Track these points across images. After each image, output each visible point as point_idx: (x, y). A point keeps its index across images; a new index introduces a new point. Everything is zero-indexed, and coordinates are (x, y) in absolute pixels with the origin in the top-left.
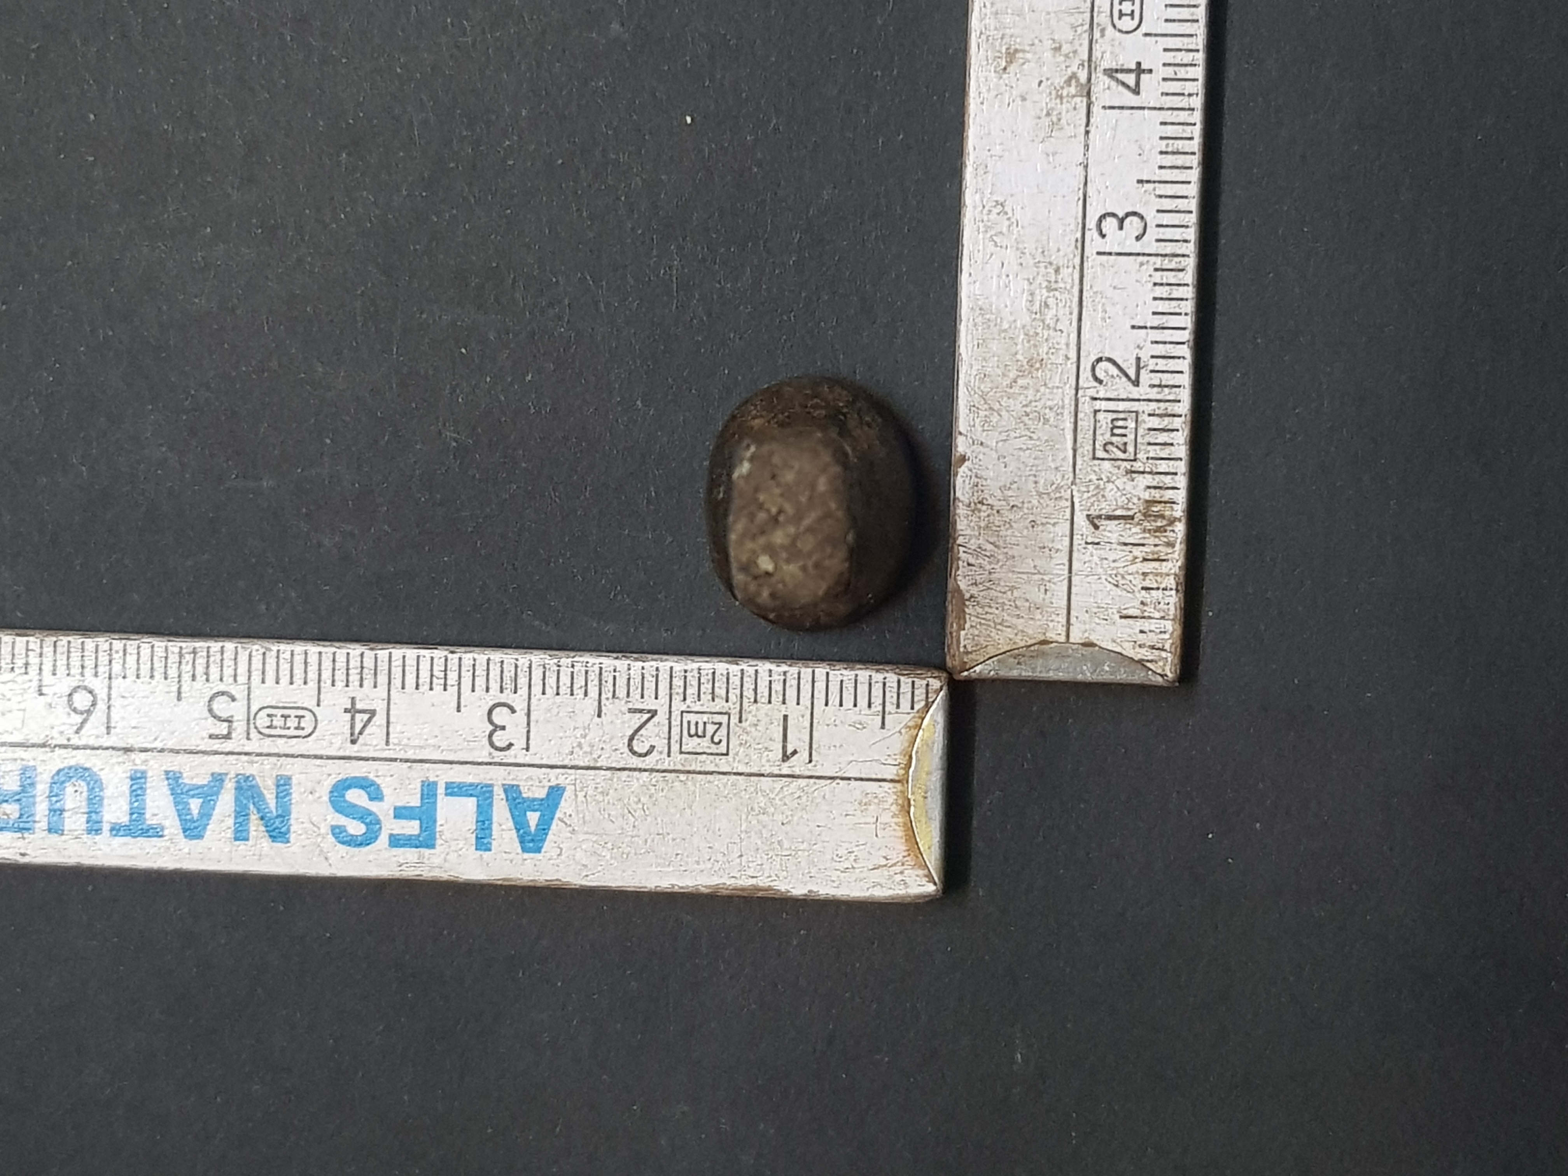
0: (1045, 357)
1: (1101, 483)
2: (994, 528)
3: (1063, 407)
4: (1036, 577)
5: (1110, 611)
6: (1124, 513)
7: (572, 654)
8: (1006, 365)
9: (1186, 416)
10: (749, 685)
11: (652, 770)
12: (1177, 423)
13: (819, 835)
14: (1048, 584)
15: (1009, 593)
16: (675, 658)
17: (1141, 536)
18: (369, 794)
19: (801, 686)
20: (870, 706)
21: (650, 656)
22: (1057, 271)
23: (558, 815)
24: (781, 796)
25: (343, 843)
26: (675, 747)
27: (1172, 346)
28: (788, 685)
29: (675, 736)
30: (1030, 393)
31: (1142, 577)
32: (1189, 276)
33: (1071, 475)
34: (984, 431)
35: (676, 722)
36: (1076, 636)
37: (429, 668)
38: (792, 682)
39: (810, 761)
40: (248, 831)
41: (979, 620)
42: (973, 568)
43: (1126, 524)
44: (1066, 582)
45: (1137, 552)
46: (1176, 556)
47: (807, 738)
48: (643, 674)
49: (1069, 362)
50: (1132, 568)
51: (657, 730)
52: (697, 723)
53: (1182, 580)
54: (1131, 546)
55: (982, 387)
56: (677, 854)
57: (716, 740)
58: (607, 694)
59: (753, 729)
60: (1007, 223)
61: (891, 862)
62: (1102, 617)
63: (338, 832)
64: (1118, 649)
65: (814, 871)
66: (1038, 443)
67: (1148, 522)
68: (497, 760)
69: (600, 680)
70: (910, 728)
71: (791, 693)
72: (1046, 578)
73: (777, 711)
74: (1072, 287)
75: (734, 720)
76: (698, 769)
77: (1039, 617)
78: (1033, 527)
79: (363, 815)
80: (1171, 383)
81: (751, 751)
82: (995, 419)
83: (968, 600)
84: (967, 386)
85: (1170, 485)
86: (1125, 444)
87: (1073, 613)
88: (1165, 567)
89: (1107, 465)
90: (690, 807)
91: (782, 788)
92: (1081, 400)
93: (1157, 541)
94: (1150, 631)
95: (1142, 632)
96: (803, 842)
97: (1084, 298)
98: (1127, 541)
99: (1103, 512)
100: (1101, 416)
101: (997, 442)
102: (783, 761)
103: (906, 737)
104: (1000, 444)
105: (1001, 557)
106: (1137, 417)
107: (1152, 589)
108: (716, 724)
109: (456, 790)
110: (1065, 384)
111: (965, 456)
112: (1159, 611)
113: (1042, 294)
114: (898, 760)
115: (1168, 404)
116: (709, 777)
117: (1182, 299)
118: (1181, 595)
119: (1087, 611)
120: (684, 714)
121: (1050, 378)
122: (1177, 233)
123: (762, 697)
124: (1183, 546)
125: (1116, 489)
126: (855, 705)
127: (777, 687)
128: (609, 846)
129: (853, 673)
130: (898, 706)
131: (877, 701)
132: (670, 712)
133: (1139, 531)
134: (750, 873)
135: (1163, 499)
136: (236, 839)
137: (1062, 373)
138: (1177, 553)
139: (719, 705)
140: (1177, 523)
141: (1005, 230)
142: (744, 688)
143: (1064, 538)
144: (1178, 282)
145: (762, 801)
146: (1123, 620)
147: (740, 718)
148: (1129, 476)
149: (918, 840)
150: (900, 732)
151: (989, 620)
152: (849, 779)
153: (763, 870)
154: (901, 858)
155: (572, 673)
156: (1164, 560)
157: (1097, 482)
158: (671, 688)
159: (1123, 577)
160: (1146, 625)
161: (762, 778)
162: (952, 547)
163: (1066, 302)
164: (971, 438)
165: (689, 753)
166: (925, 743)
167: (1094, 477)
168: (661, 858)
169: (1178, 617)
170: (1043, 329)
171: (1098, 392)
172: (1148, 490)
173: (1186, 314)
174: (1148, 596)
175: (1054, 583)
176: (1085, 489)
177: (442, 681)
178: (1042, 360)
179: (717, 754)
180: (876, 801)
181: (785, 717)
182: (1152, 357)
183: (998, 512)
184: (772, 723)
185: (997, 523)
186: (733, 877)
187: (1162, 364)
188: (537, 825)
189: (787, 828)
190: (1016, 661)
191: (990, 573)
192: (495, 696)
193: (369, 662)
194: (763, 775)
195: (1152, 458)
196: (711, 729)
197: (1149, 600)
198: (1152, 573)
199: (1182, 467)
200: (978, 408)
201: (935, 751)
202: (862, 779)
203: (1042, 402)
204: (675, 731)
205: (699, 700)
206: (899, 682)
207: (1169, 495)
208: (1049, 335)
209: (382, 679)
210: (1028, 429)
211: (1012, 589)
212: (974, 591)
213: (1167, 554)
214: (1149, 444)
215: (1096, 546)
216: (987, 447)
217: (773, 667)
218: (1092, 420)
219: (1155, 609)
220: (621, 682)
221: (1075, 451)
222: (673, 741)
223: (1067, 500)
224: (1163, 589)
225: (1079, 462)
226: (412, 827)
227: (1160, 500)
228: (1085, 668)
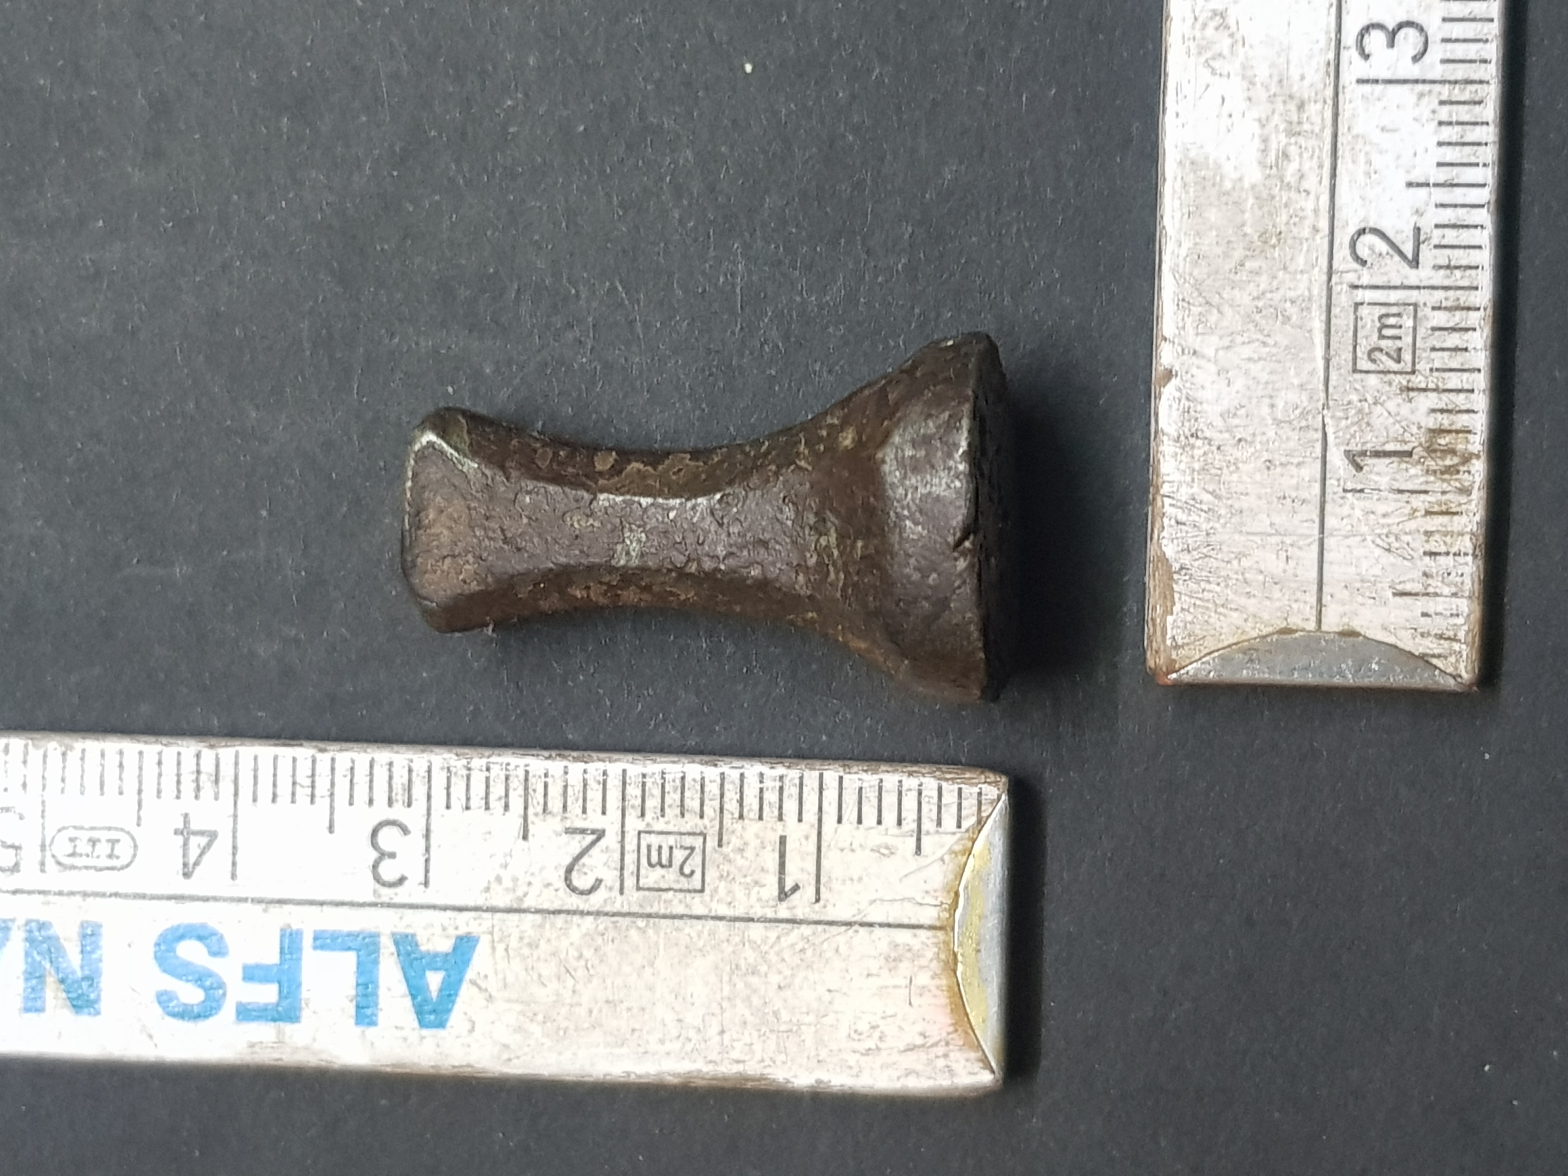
0: (1283, 228)
1: (1366, 405)
2: (1213, 471)
3: (1310, 299)
4: (1274, 540)
5: (1379, 586)
6: (1398, 447)
7: (487, 752)
8: (1229, 242)
9: (1485, 309)
10: (731, 796)
11: (598, 914)
12: (1474, 319)
13: (830, 1003)
14: (1290, 549)
15: (1235, 562)
16: (630, 757)
17: (1422, 479)
18: (208, 947)
19: (805, 796)
20: (899, 823)
21: (594, 755)
22: (1301, 107)
23: (470, 975)
24: (776, 948)
25: (174, 1015)
26: (630, 882)
27: (1465, 210)
28: (785, 794)
29: (630, 867)
30: (1264, 281)
31: (1424, 538)
32: (1490, 111)
33: (1322, 395)
34: (1197, 334)
35: (631, 844)
36: (1332, 622)
37: (291, 773)
38: (791, 791)
39: (818, 900)
40: (42, 998)
41: (1193, 601)
42: (1183, 527)
43: (1400, 463)
44: (1315, 547)
45: (1419, 502)
46: (1473, 507)
47: (813, 869)
48: (585, 780)
49: (1318, 237)
50: (1412, 525)
51: (604, 857)
52: (660, 847)
53: (1481, 539)
54: (1408, 494)
55: (1196, 273)
56: (633, 1030)
57: (687, 871)
58: (535, 807)
59: (739, 857)
60: (1229, 41)
61: (931, 1041)
62: (1368, 594)
63: (164, 999)
64: (1391, 640)
65: (823, 1054)
66: (1274, 350)
67: (1432, 458)
68: (385, 899)
69: (526, 789)
70: (956, 853)
71: (791, 806)
72: (1288, 541)
73: (771, 831)
74: (1323, 129)
75: (712, 842)
76: (662, 911)
77: (1277, 594)
78: (1268, 468)
79: (200, 977)
80: (1464, 262)
81: (736, 887)
82: (1214, 317)
83: (1178, 572)
84: (1174, 271)
85: (1463, 408)
86: (1400, 349)
87: (1325, 589)
88: (1457, 523)
89: (1373, 380)
90: (652, 965)
91: (778, 938)
92: (1336, 289)
93: (1445, 486)
94: (1436, 614)
95: (1425, 615)
96: (808, 1013)
97: (1339, 145)
98: (1403, 487)
99: (1369, 446)
100: (1364, 311)
101: (1217, 350)
102: (781, 899)
103: (951, 866)
104: (1221, 352)
105: (1223, 512)
106: (1416, 311)
107: (1439, 554)
108: (686, 848)
109: (328, 941)
110: (1313, 267)
111: (1171, 371)
112: (1448, 585)
113: (1279, 140)
114: (940, 899)
115: (1459, 292)
116: (677, 922)
117: (1479, 144)
118: (1480, 563)
119: (1346, 587)
120: (642, 835)
121: (1292, 259)
122: (1471, 51)
123: (749, 811)
124: (1483, 494)
125: (1386, 414)
126: (879, 822)
127: (771, 797)
128: (540, 1017)
129: (876, 777)
130: (939, 823)
131: (910, 814)
132: (623, 832)
133: (1420, 473)
134: (735, 1055)
135: (1454, 427)
136: (27, 1010)
137: (1308, 251)
138: (1474, 503)
139: (691, 822)
140: (1474, 461)
141: (1226, 52)
142: (726, 799)
143: (1313, 484)
144: (1473, 120)
145: (750, 955)
146: (1398, 599)
147: (720, 840)
148: (1404, 395)
149: (968, 1010)
150: (942, 860)
151: (1208, 601)
152: (871, 925)
153: (752, 1052)
154: (944, 1034)
155: (488, 779)
156: (1456, 513)
157: (1359, 404)
158: (624, 799)
159: (1397, 539)
160: (1431, 605)
161: (751, 924)
162: (1154, 499)
163: (1313, 152)
164: (1180, 344)
165: (649, 889)
166: (977, 873)
167: (1354, 397)
168: (611, 1034)
169: (1476, 594)
170: (1281, 189)
171: (1359, 278)
172: (1433, 415)
173: (1485, 165)
174: (1433, 564)
175: (1300, 548)
176: (1340, 414)
177: (309, 791)
178: (1280, 233)
179: (689, 891)
180: (909, 955)
181: (783, 840)
182: (1437, 226)
183: (1219, 448)
184: (764, 848)
185: (1217, 464)
186: (710, 1062)
187: (1451, 236)
188: (441, 990)
189: (788, 993)
190: (1247, 658)
191: (1208, 534)
192: (381, 812)
193: (207, 765)
194: (752, 920)
195: (1437, 370)
196: (679, 855)
197: (1434, 571)
198: (1438, 531)
199: (1481, 381)
200: (1189, 303)
201: (991, 886)
202: (889, 925)
203: (1281, 292)
204: (630, 858)
205: (663, 816)
206: (940, 789)
207: (1463, 420)
208: (1289, 198)
209: (227, 786)
210: (1261, 331)
211: (1239, 556)
212: (1186, 559)
213: (1460, 505)
214: (1434, 349)
215: (1358, 495)
216: (1203, 357)
217: (765, 769)
218: (1352, 317)
219: (1443, 582)
220: (555, 791)
221: (1327, 361)
222: (626, 873)
223: (1316, 430)
224: (1455, 554)
225: (1333, 376)
226: (268, 994)
227: (1449, 428)
228: (1343, 666)
